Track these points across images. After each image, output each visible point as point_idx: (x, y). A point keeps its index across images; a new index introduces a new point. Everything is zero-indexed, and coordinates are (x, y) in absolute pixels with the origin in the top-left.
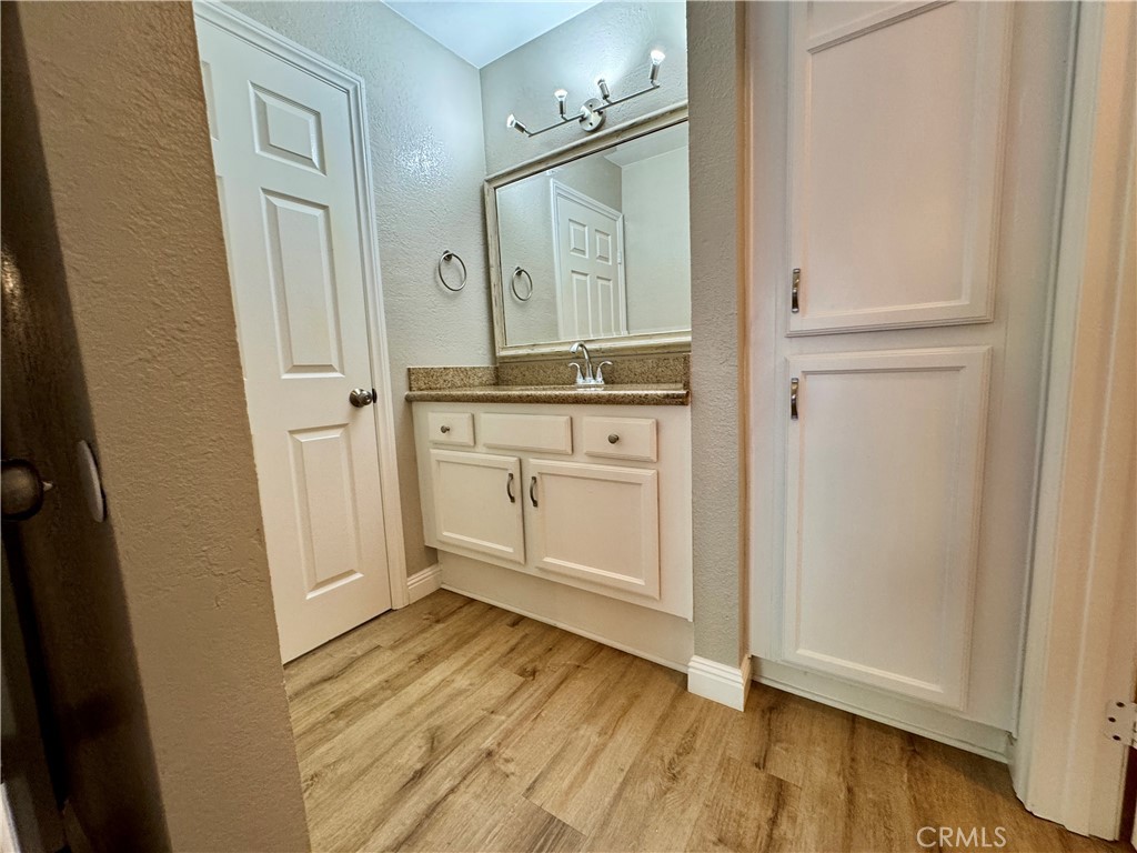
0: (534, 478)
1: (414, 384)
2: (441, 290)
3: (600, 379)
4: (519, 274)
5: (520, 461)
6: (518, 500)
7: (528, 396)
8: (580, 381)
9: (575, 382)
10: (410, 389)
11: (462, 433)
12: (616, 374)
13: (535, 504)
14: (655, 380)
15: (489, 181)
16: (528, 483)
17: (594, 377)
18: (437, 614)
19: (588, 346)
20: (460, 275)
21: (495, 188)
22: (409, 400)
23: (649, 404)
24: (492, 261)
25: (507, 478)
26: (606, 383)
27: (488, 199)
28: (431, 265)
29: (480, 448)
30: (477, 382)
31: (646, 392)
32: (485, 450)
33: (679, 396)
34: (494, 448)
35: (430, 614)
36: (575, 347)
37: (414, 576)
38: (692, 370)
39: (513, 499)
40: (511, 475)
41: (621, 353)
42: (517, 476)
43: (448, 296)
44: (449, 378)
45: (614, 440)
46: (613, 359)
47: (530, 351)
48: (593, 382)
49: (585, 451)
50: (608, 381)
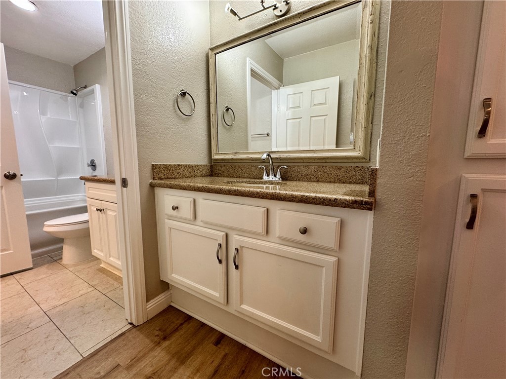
0: (237, 250)
1: (157, 176)
2: (177, 115)
3: (278, 176)
4: (227, 110)
5: (227, 235)
6: (224, 262)
7: (235, 191)
8: (265, 178)
9: (262, 178)
10: (154, 178)
11: (186, 211)
12: (288, 174)
13: (237, 267)
14: (315, 179)
15: (212, 49)
16: (232, 252)
17: (275, 176)
18: (165, 330)
19: (273, 156)
20: (191, 106)
21: (216, 54)
22: (152, 186)
23: (337, 206)
24: (212, 99)
25: (217, 247)
26: (283, 179)
27: (211, 61)
28: (172, 98)
29: (198, 222)
30: (199, 174)
31: (335, 197)
32: (201, 224)
33: (366, 203)
34: (208, 224)
35: (160, 330)
36: (265, 156)
37: (152, 301)
38: (378, 181)
39: (220, 262)
40: (220, 245)
41: (293, 161)
42: (224, 246)
43: (183, 120)
44: (181, 171)
45: (304, 231)
46: (287, 164)
47: (233, 157)
48: (275, 179)
49: (277, 236)
50: (284, 178)
